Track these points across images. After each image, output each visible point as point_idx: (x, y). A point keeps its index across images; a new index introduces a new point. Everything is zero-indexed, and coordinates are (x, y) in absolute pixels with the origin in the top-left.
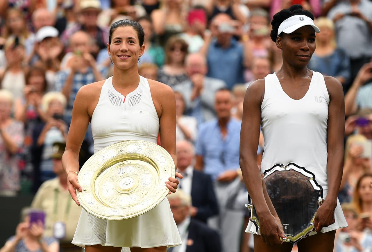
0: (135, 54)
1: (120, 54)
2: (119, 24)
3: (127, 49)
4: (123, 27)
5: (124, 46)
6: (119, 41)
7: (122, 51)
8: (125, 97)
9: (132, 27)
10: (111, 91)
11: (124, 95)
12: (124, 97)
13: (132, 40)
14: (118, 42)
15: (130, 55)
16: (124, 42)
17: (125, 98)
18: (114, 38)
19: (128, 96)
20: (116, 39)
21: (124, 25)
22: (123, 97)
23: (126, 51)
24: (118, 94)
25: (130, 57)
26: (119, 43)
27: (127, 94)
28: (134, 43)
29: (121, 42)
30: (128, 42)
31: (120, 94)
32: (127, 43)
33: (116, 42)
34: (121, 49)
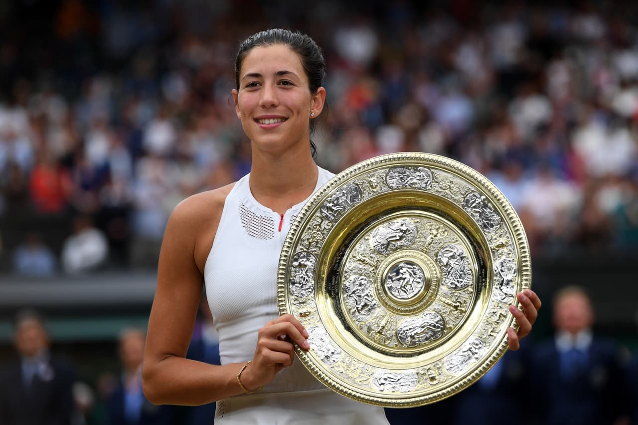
0: (298, 113)
1: (260, 113)
2: (256, 41)
3: (276, 102)
4: (265, 47)
5: (268, 94)
6: (256, 83)
7: (264, 106)
8: (282, 217)
9: (286, 45)
10: (247, 206)
11: (278, 212)
12: (280, 218)
13: (286, 78)
14: (253, 85)
15: (286, 116)
16: (268, 83)
17: (282, 219)
18: (244, 76)
19: (289, 214)
20: (248, 78)
21: (266, 41)
22: (276, 217)
23: (273, 106)
24: (264, 212)
25: (287, 121)
26: (255, 88)
27: (286, 210)
28: (292, 84)
29: (261, 85)
30: (279, 84)
31: (270, 210)
32: (276, 85)
33: (248, 86)
34: (261, 103)
